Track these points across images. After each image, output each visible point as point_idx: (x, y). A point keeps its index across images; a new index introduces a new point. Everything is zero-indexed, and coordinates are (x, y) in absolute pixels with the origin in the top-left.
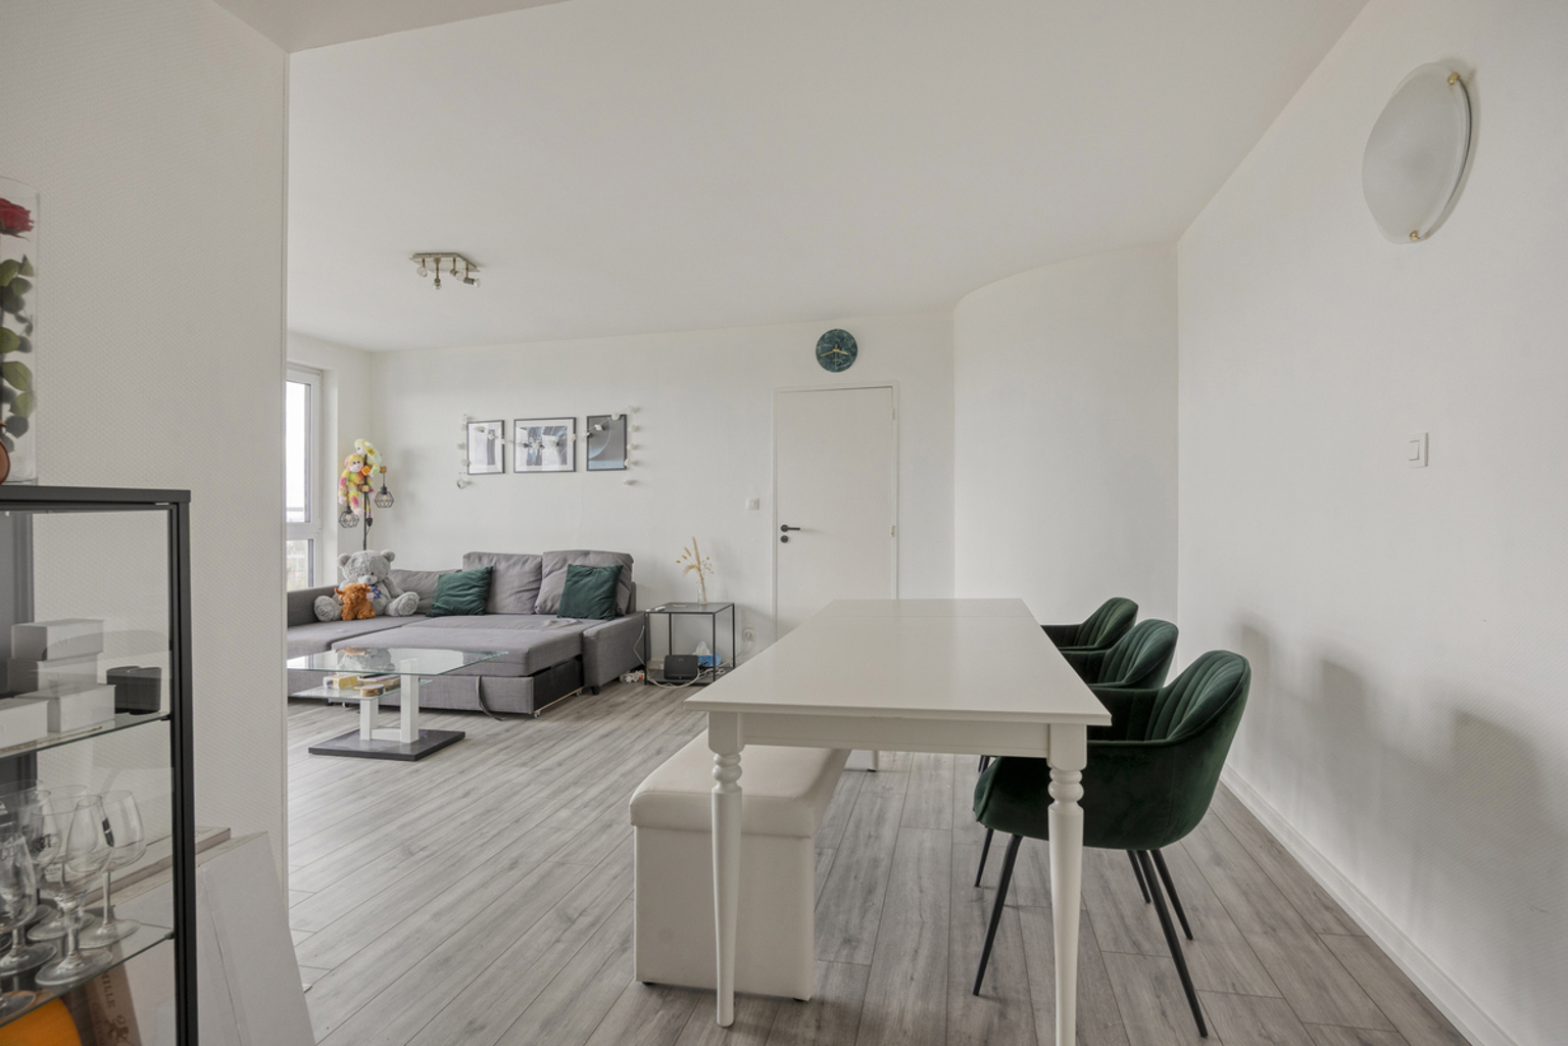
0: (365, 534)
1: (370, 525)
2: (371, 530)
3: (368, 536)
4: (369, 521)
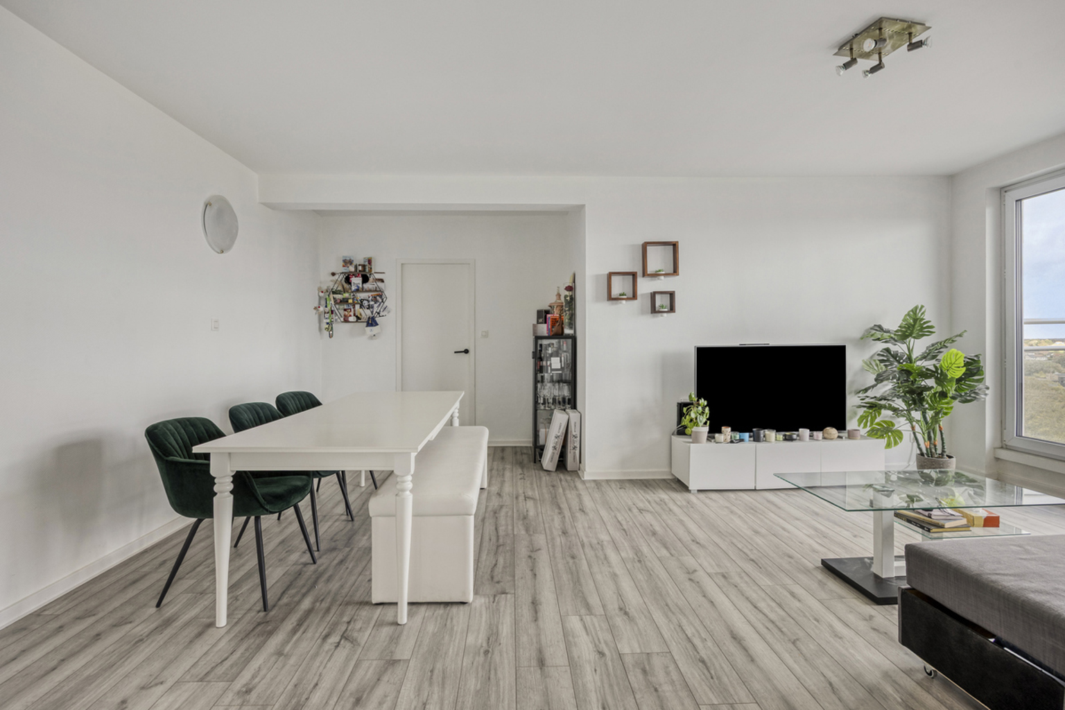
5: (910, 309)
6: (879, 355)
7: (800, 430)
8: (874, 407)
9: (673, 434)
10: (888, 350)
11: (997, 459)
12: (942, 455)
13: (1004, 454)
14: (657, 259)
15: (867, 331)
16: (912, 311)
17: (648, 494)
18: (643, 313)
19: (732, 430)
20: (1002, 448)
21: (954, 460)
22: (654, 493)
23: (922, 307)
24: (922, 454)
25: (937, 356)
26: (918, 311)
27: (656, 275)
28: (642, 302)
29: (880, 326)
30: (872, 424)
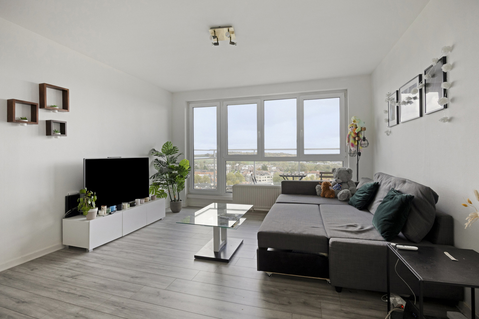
0: (358, 161)
1: (360, 156)
2: (361, 158)
3: (359, 162)
4: (359, 154)
5: (165, 143)
6: (154, 162)
7: (136, 200)
8: (157, 185)
9: (63, 218)
10: (157, 160)
11: (188, 198)
12: (178, 200)
13: (190, 196)
14: (52, 98)
15: (150, 151)
16: (166, 143)
17: (62, 264)
18: (40, 134)
19: (107, 207)
20: (188, 194)
21: (182, 201)
22: (66, 262)
23: (170, 143)
24: (172, 201)
25: (175, 162)
26: (169, 144)
27: (52, 108)
28: (41, 127)
29: (154, 149)
30: (156, 192)
